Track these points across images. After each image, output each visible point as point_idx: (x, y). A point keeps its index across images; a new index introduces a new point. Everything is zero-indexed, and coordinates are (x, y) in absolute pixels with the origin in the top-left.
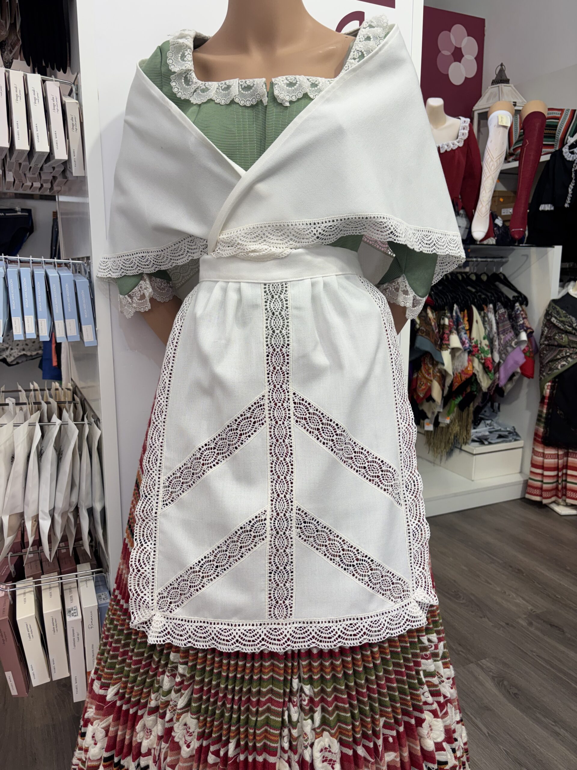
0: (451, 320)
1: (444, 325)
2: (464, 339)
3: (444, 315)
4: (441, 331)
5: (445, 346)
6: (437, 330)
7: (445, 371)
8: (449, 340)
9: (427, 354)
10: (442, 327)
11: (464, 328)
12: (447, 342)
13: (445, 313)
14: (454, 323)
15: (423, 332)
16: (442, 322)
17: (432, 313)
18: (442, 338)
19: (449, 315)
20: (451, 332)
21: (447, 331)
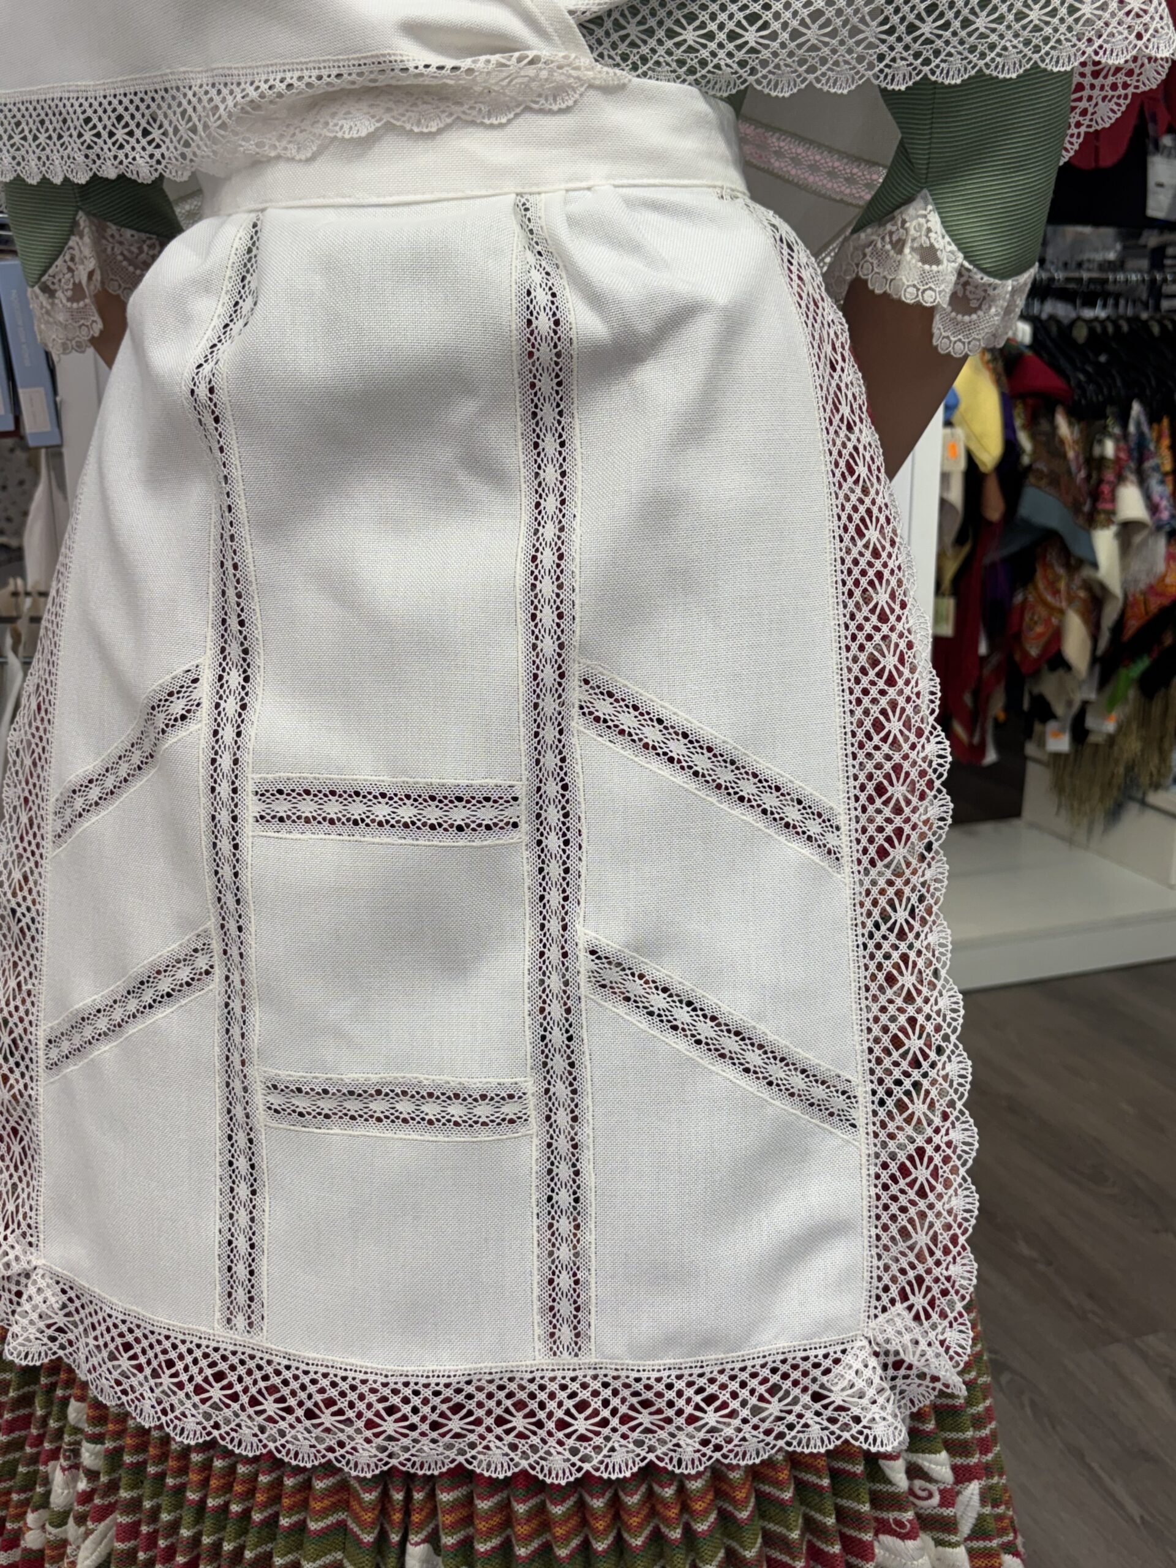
0: (1122, 444)
1: (1103, 459)
2: (1156, 498)
3: (1104, 432)
4: (1095, 476)
5: (1102, 516)
6: (1083, 474)
7: (1103, 587)
8: (1113, 499)
9: (1050, 538)
10: (1095, 464)
11: (1157, 468)
12: (1108, 506)
13: (1105, 427)
14: (1130, 451)
15: (1040, 475)
16: (1097, 451)
17: (1070, 424)
18: (1095, 495)
19: (1117, 430)
20: (1121, 479)
21: (1109, 475)
